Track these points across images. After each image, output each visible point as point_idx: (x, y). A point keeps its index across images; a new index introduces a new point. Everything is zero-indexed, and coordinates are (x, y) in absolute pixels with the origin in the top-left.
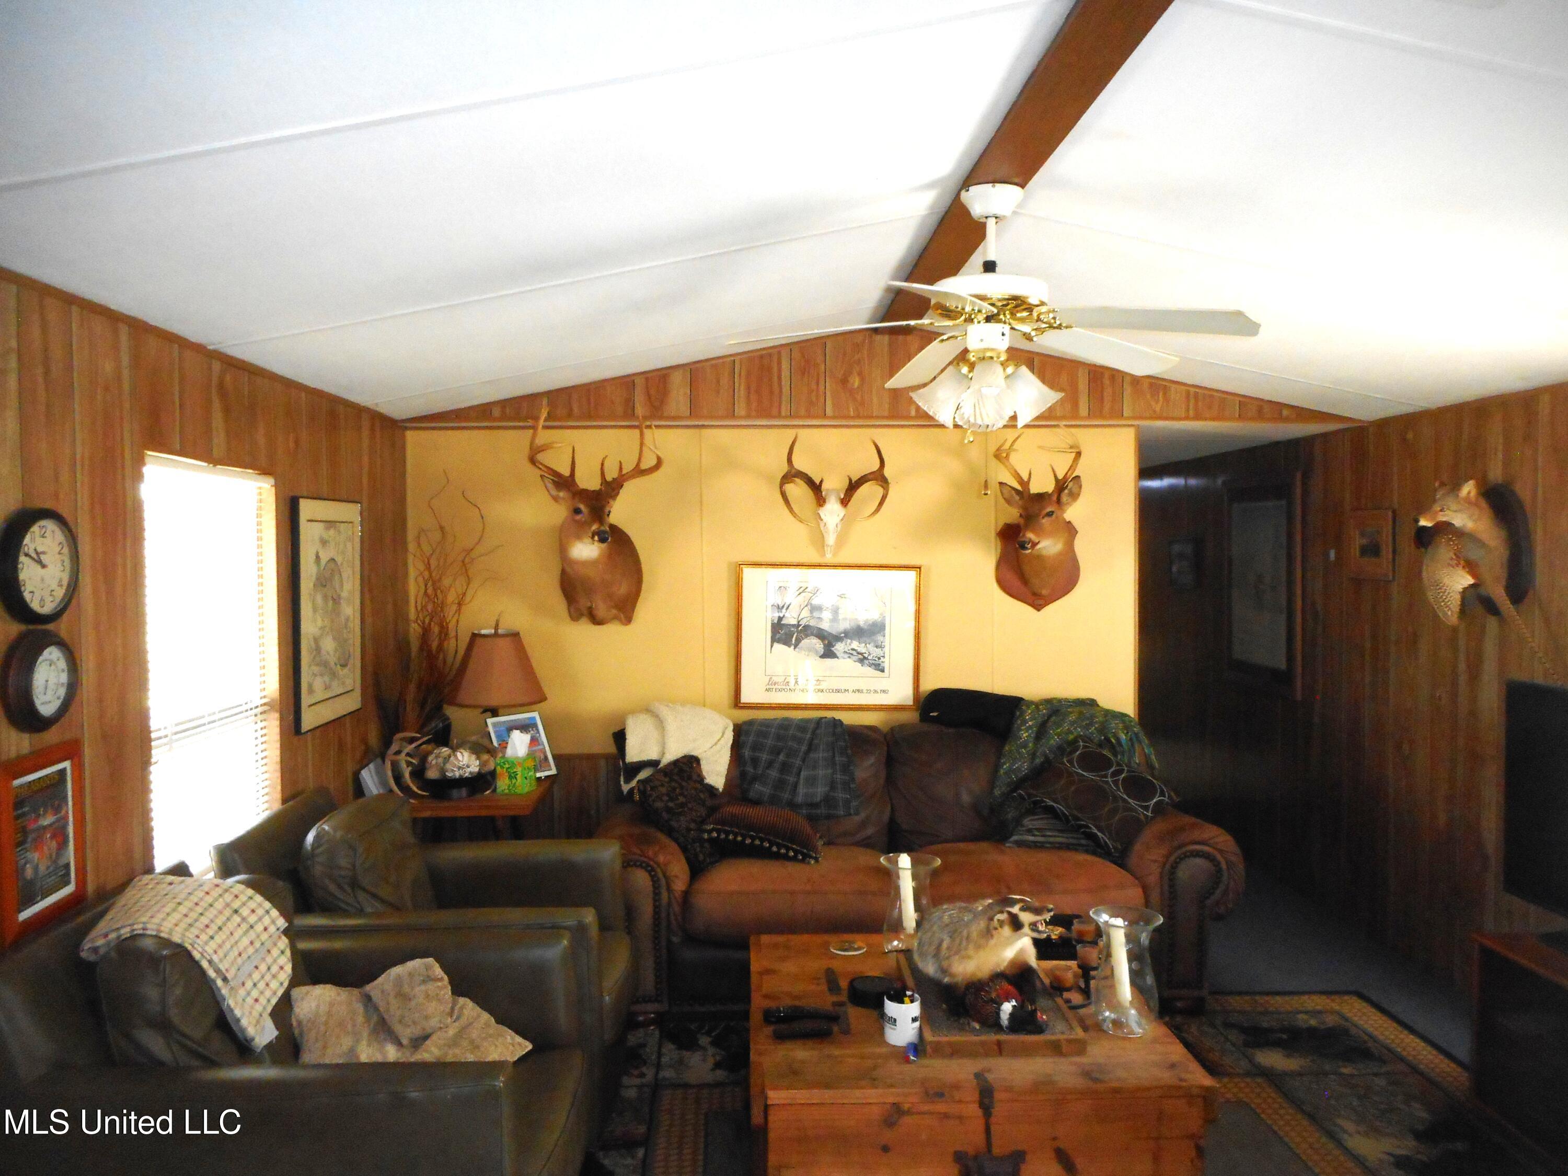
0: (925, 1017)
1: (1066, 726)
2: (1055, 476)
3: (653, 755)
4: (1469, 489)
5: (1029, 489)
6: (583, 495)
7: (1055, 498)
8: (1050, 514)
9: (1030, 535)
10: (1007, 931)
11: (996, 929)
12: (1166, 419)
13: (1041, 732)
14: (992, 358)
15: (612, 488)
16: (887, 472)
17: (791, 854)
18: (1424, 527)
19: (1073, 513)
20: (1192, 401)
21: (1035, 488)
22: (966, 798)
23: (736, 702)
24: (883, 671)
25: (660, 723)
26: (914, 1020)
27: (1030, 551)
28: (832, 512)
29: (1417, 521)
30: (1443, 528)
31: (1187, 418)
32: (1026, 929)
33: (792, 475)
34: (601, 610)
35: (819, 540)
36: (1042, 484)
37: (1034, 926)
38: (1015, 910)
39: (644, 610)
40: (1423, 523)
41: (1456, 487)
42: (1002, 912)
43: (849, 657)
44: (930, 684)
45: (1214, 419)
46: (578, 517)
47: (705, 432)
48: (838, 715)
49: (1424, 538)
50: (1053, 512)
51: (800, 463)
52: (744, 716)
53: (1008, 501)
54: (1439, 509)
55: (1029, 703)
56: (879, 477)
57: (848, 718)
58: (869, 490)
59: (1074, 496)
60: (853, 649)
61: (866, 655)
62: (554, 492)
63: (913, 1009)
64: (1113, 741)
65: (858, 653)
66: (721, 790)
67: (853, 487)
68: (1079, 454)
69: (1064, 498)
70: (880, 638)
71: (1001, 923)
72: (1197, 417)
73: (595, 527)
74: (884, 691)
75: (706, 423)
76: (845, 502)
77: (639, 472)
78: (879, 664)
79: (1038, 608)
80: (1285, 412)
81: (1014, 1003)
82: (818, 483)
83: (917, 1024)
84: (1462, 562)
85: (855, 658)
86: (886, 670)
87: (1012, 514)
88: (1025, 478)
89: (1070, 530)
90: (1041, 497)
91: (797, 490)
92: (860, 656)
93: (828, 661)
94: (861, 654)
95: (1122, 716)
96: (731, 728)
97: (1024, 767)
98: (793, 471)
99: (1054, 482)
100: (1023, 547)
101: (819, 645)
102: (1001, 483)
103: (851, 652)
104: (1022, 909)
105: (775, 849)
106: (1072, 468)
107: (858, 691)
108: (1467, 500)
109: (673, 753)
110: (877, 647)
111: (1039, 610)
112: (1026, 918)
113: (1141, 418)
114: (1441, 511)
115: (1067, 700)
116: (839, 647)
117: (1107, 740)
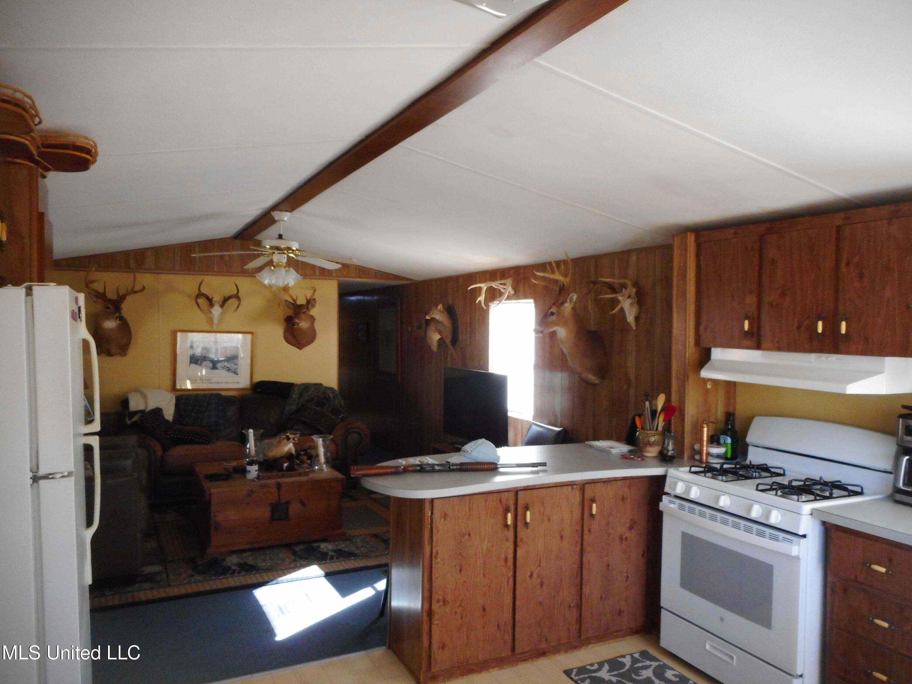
0: (260, 470)
1: (310, 392)
2: (306, 298)
3: (141, 407)
4: (440, 307)
5: (296, 303)
6: (110, 301)
7: (306, 307)
8: (304, 313)
9: (297, 321)
10: (285, 441)
11: (282, 440)
12: (348, 277)
13: (301, 395)
14: (281, 265)
15: (122, 298)
16: (240, 295)
17: (204, 441)
18: (427, 319)
19: (313, 312)
20: (358, 271)
21: (299, 302)
22: (272, 420)
23: (174, 388)
24: (237, 374)
25: (144, 396)
26: (256, 471)
27: (296, 326)
28: (216, 311)
29: (425, 317)
30: (433, 319)
31: (356, 277)
32: (291, 440)
33: (200, 295)
34: (114, 349)
35: (210, 321)
36: (301, 301)
37: (294, 439)
38: (288, 434)
39: (132, 351)
40: (427, 318)
41: (437, 306)
42: (284, 435)
43: (223, 369)
44: (257, 379)
45: (366, 278)
46: (108, 310)
47: (160, 275)
48: (219, 392)
49: (428, 322)
50: (305, 312)
51: (204, 290)
52: (179, 393)
53: (288, 307)
54: (432, 313)
55: (296, 385)
56: (237, 297)
57: (223, 393)
58: (233, 302)
59: (313, 306)
60: (225, 366)
61: (230, 368)
62: (95, 299)
63: (256, 467)
64: (327, 397)
65: (227, 367)
66: (171, 421)
67: (225, 300)
68: (315, 290)
69: (310, 306)
70: (236, 361)
71: (284, 439)
72: (360, 277)
73: (117, 315)
74: (238, 383)
75: (162, 272)
76: (222, 306)
77: (134, 292)
78: (236, 372)
79: (300, 349)
80: (391, 277)
81: (287, 464)
82: (211, 298)
83: (257, 472)
84: (437, 331)
85: (226, 369)
86: (239, 374)
87: (290, 312)
88: (295, 298)
89: (312, 319)
90: (301, 306)
91: (201, 301)
92: (228, 369)
93: (214, 371)
94: (228, 368)
95: (332, 389)
96: (174, 397)
97: (294, 407)
98: (200, 293)
99: (306, 301)
100: (294, 325)
101: (210, 365)
102: (285, 300)
103: (224, 367)
104: (290, 434)
105: (197, 440)
106: (313, 294)
107: (227, 382)
108: (440, 310)
109: (151, 406)
110: (235, 365)
111: (300, 350)
112: (291, 436)
113: (339, 277)
114: (433, 314)
115: (311, 384)
116: (219, 365)
117: (325, 397)
